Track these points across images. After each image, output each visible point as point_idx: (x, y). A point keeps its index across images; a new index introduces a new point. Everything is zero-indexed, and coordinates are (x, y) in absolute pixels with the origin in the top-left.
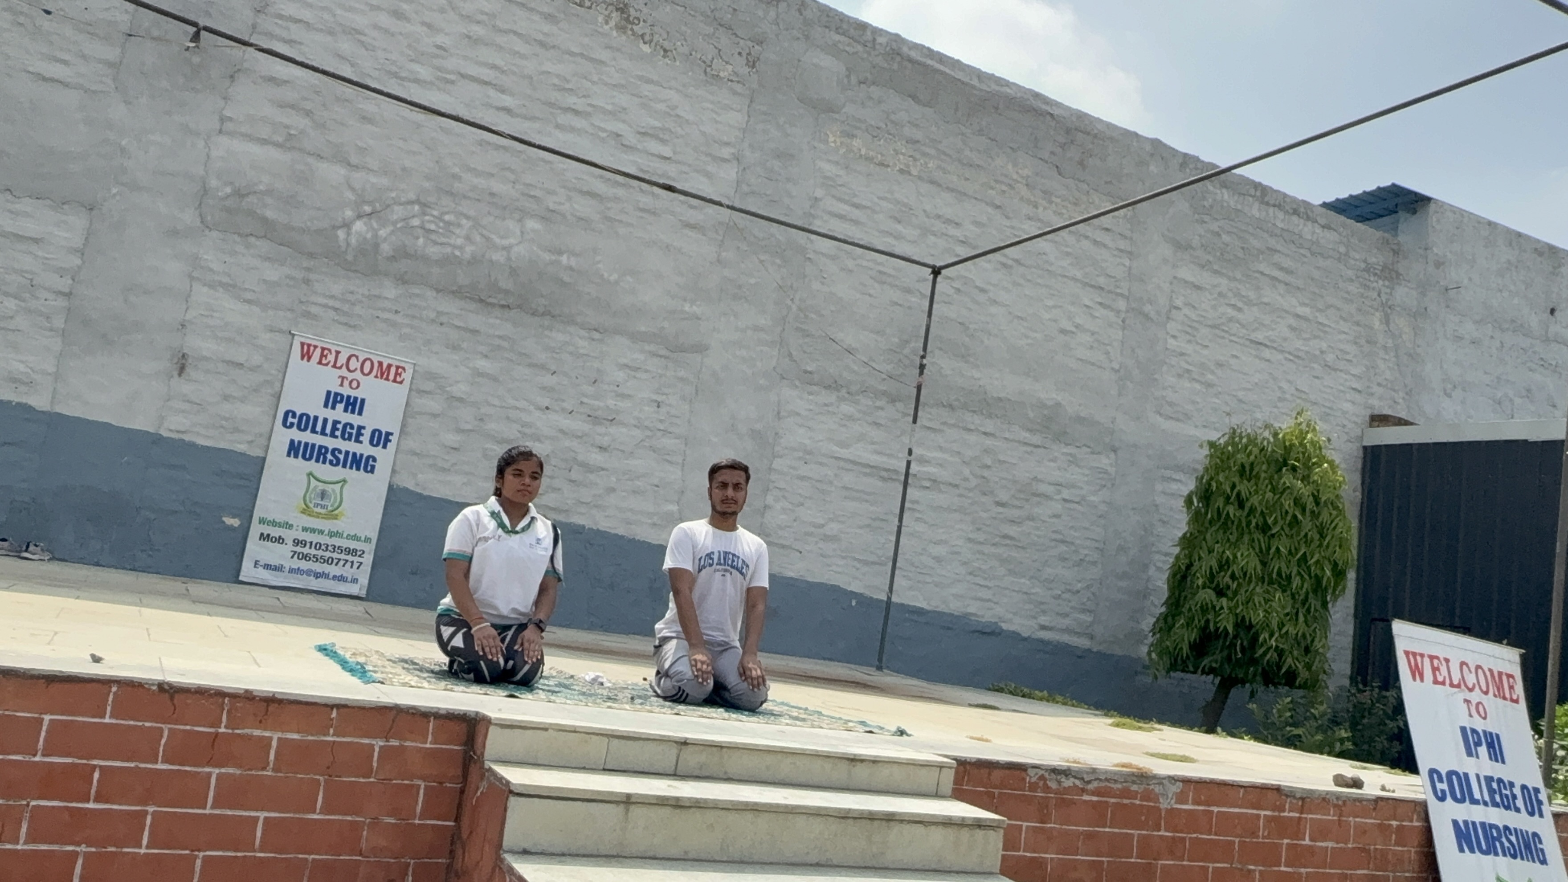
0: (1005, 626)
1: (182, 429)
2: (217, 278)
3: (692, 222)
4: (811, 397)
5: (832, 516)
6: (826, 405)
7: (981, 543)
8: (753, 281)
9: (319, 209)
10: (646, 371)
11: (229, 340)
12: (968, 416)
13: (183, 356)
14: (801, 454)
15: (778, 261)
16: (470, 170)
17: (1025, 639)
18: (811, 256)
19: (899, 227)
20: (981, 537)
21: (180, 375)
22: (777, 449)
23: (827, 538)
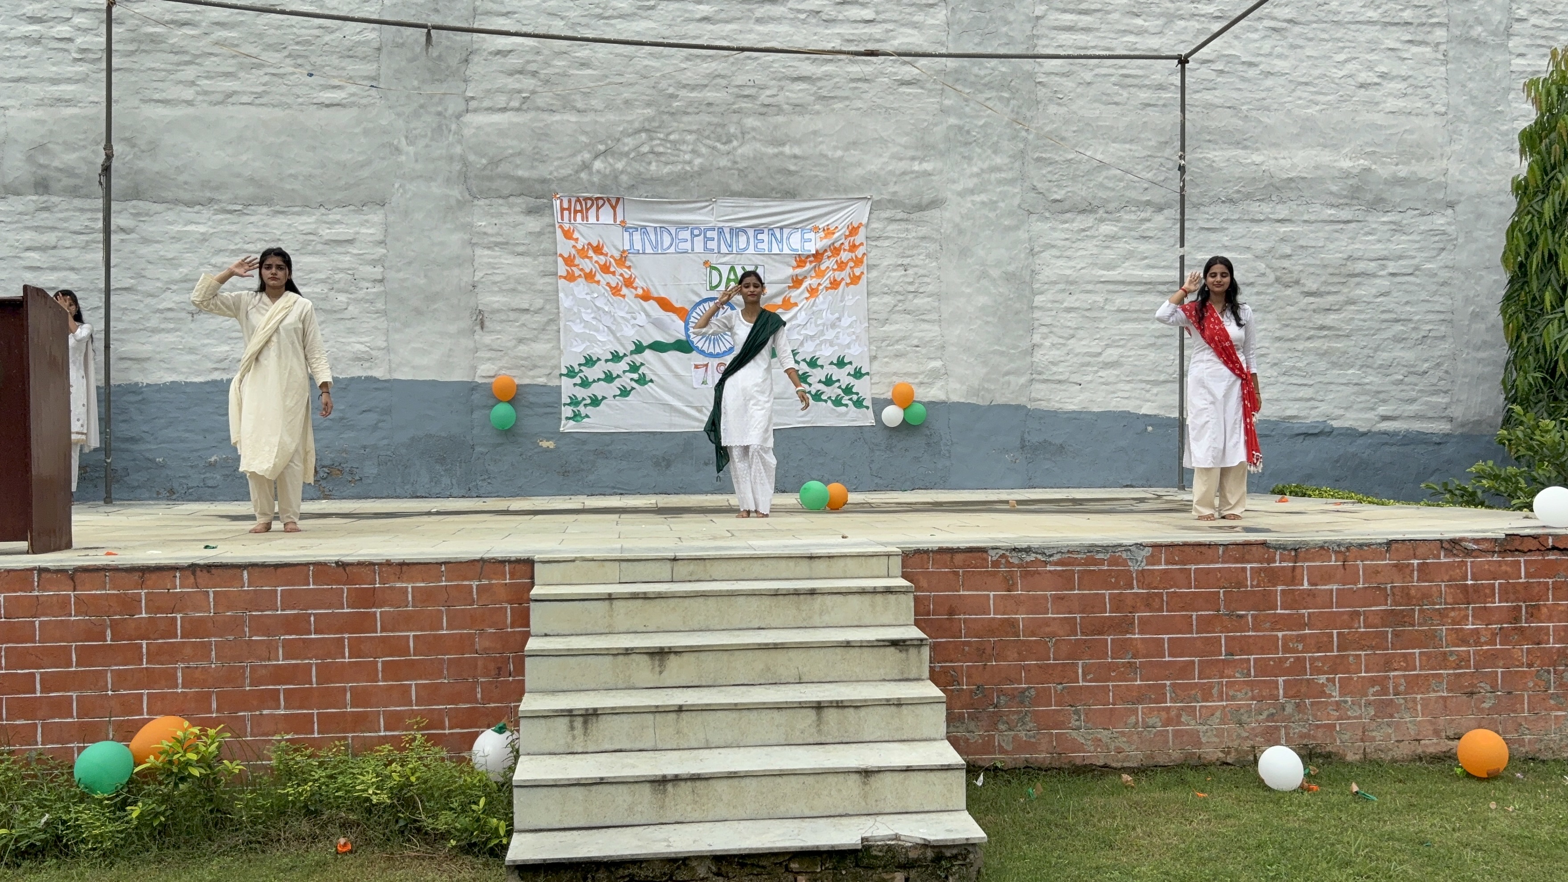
0: (1335, 424)
1: (492, 374)
2: (492, 239)
3: (907, 77)
4: (1066, 225)
5: (1109, 342)
6: (1084, 230)
7: (1291, 340)
8: (981, 123)
9: (560, 158)
10: (887, 238)
11: (514, 290)
12: (1255, 207)
13: (480, 311)
14: (1061, 286)
15: (1006, 95)
16: (685, 86)
17: (1364, 434)
18: (1041, 78)
19: (1139, 22)
20: (1291, 333)
21: (482, 328)
22: (1036, 286)
23: (1107, 365)
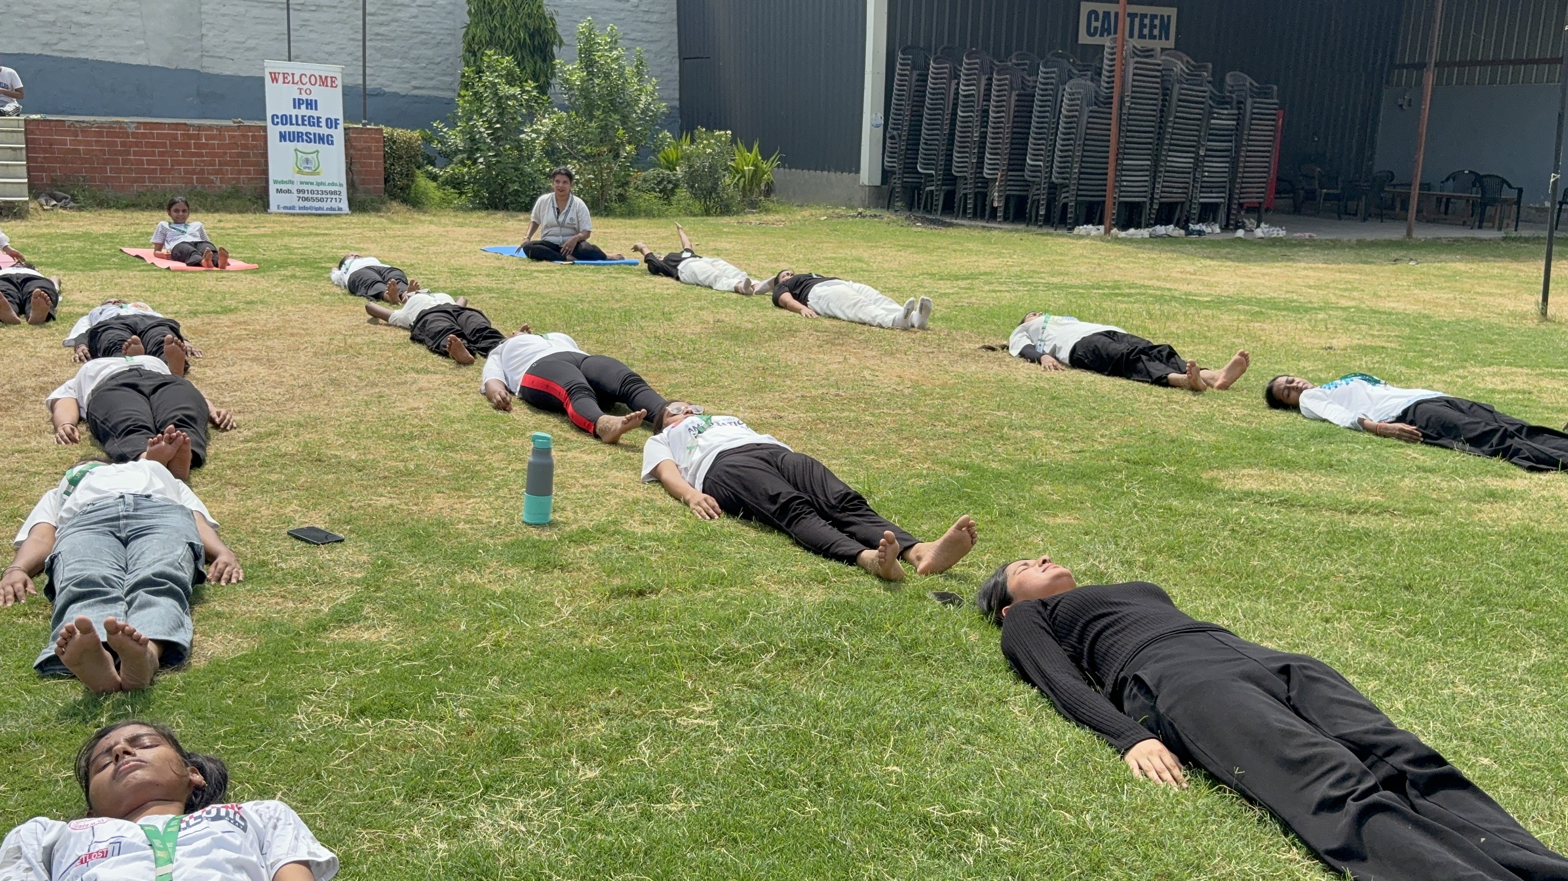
0: (386, 90)
14: (218, 1)
17: (404, 96)
23: (249, 49)
